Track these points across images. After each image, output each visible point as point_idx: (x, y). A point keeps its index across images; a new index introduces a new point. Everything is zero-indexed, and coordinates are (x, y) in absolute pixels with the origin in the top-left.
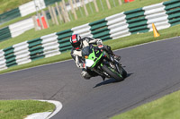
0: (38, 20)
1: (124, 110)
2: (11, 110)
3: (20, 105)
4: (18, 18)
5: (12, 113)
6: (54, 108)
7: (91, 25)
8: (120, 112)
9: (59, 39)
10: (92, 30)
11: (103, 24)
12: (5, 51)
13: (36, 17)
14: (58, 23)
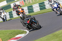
0: (21, 2)
1: (51, 33)
2: (11, 33)
3: (14, 31)
4: (14, 1)
5: (11, 34)
6: (26, 32)
7: (39, 4)
8: (49, 34)
9: (28, 9)
10: (39, 6)
11: (43, 4)
12: (9, 13)
13: (20, 1)
14: (27, 3)
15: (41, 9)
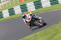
15: (10, 15)
